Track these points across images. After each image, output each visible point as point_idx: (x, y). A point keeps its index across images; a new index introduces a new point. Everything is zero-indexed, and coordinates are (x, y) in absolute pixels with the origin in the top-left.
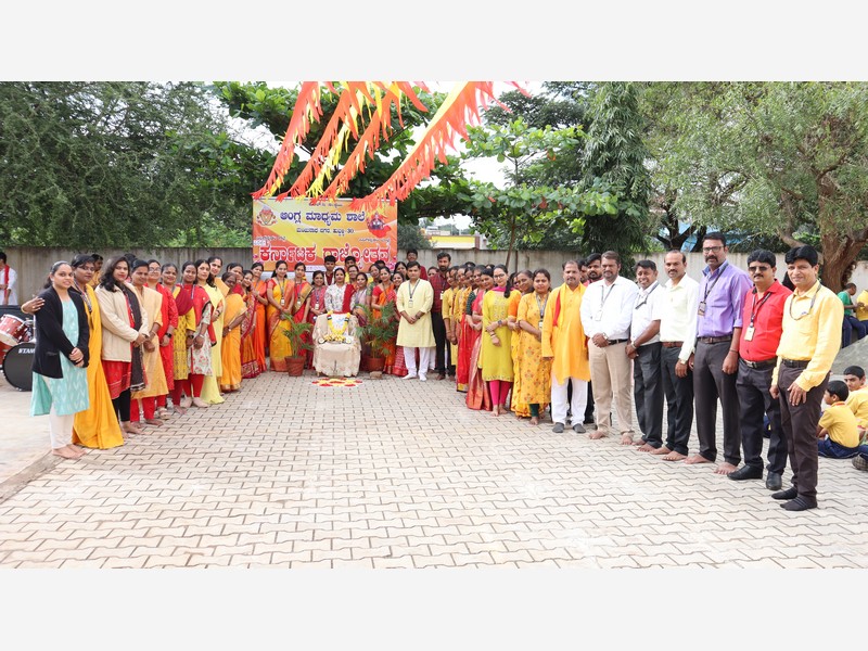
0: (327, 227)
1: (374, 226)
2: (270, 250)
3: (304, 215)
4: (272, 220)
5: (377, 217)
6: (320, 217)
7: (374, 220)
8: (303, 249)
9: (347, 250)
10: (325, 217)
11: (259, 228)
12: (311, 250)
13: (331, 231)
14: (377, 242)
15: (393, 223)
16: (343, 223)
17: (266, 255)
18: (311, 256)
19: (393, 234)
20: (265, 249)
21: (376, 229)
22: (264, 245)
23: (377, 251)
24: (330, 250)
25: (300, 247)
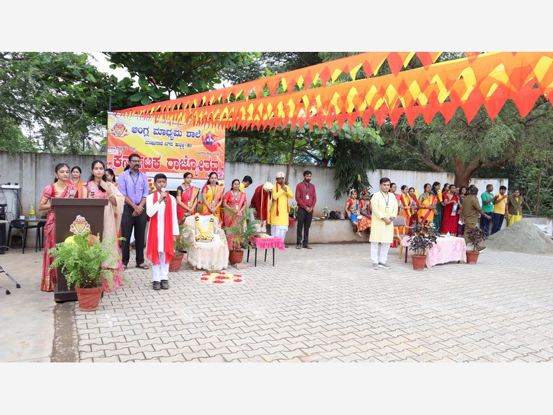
0: (171, 141)
1: (207, 143)
2: (122, 158)
3: (151, 131)
4: (125, 133)
5: (210, 135)
6: (164, 133)
7: (208, 137)
8: (150, 159)
9: (186, 161)
10: (169, 133)
11: (113, 140)
12: (157, 159)
13: (174, 145)
14: (210, 156)
15: (222, 141)
16: (184, 139)
17: (118, 162)
18: (157, 164)
19: (222, 150)
20: (118, 157)
21: (209, 145)
22: (117, 154)
23: (209, 162)
24: (173, 160)
25: (148, 156)
